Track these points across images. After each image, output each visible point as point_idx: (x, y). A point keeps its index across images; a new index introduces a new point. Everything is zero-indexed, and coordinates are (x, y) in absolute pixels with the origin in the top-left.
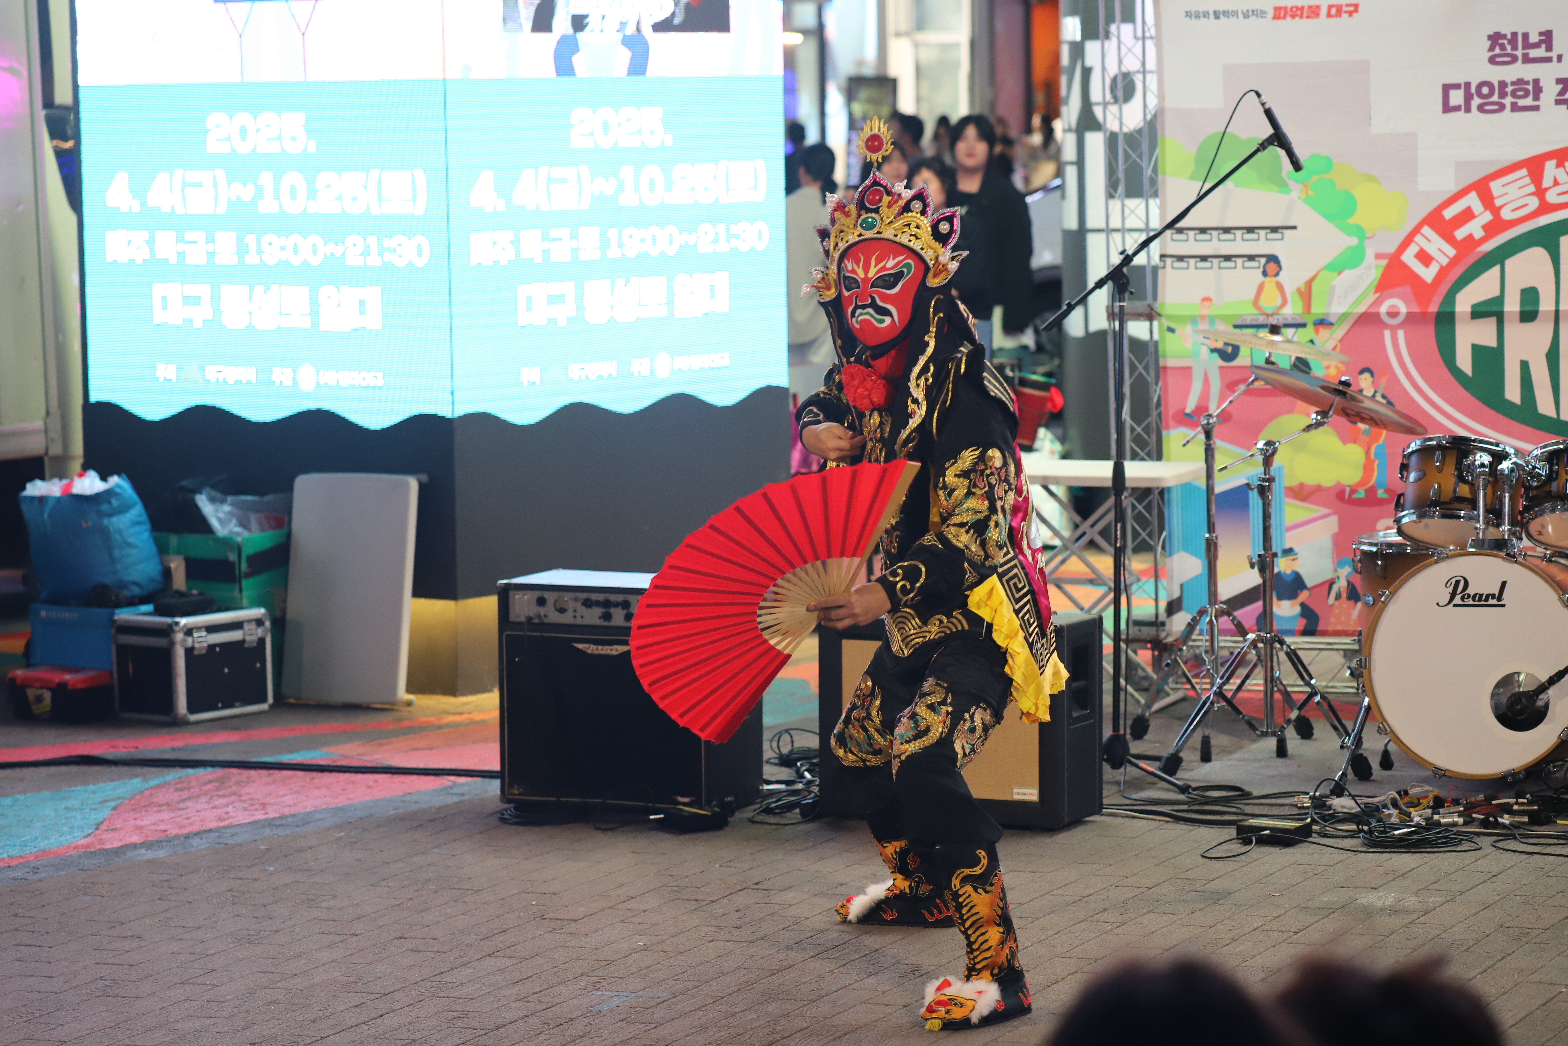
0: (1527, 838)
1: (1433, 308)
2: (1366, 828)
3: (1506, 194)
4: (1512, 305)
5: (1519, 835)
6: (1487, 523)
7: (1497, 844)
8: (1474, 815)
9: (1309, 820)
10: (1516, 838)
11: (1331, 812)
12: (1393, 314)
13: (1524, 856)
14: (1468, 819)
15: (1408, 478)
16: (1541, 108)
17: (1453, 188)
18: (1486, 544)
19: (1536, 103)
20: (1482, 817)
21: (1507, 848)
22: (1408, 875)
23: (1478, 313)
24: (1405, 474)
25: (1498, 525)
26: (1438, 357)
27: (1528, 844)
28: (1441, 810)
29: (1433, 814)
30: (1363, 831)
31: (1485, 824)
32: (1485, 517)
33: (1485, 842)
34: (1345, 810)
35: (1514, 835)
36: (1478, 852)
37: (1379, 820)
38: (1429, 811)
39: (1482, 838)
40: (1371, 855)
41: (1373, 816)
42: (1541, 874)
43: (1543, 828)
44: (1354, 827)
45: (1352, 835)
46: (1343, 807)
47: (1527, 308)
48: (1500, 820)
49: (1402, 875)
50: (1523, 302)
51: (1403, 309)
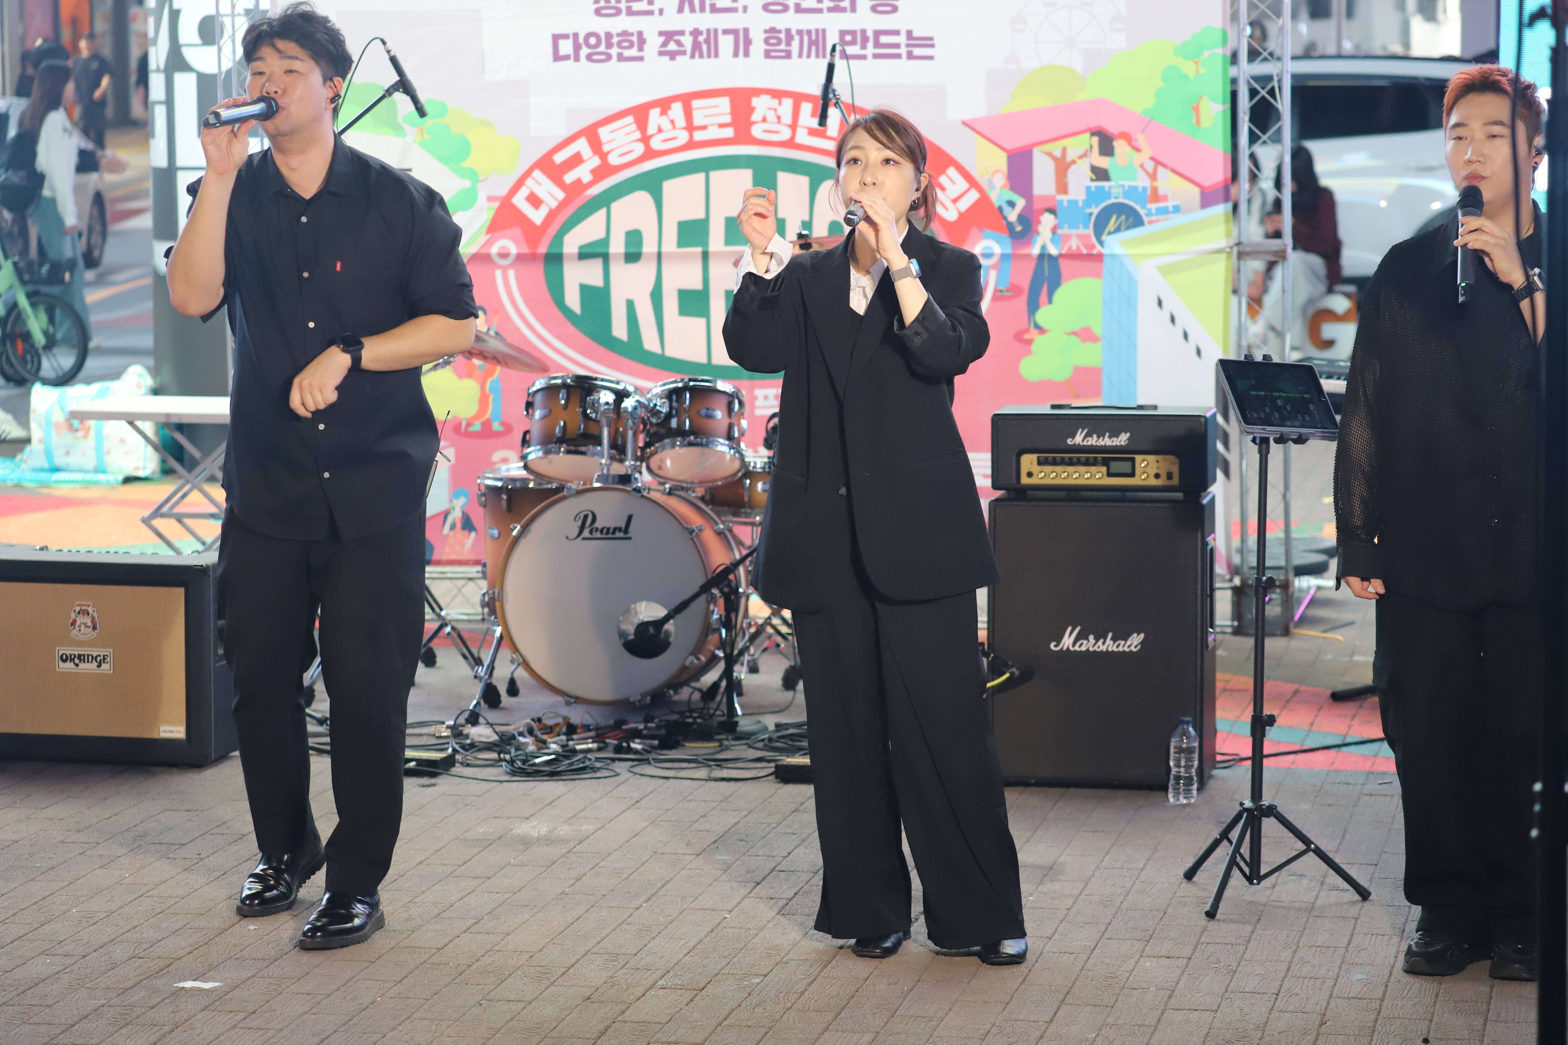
0: (660, 762)
1: (542, 249)
2: (508, 757)
3: (614, 140)
4: (617, 247)
5: (653, 759)
6: (612, 458)
7: (632, 770)
8: (608, 741)
9: (450, 750)
10: (650, 763)
11: (468, 741)
12: (504, 255)
13: (662, 781)
14: (602, 745)
15: (533, 415)
16: (646, 58)
17: (564, 133)
18: (610, 480)
19: (640, 54)
20: (616, 742)
21: (643, 772)
22: (555, 803)
23: (584, 255)
24: (530, 411)
25: (622, 461)
26: (547, 296)
27: (662, 768)
28: (575, 737)
29: (568, 740)
30: (505, 760)
31: (618, 749)
32: (609, 453)
33: (621, 767)
34: (484, 740)
35: (648, 760)
36: (617, 778)
37: (517, 749)
38: (564, 738)
39: (617, 763)
40: (515, 784)
41: (510, 744)
42: (681, 798)
43: (673, 751)
44: (494, 756)
45: (495, 763)
46: (480, 736)
47: (632, 250)
48: (633, 745)
49: (550, 804)
50: (628, 244)
51: (513, 250)
